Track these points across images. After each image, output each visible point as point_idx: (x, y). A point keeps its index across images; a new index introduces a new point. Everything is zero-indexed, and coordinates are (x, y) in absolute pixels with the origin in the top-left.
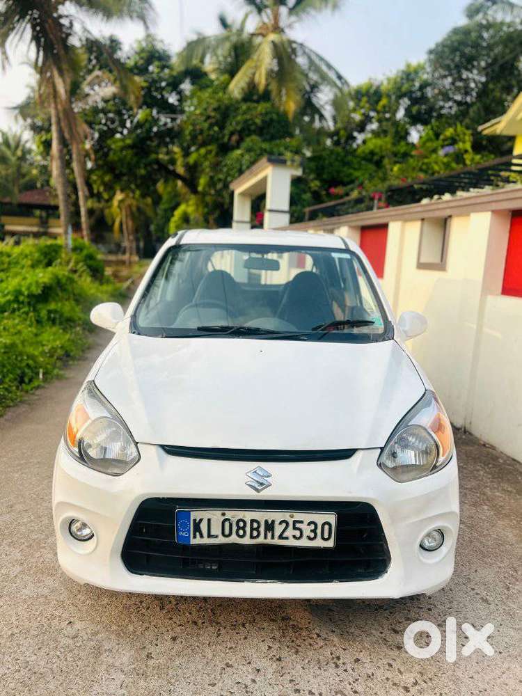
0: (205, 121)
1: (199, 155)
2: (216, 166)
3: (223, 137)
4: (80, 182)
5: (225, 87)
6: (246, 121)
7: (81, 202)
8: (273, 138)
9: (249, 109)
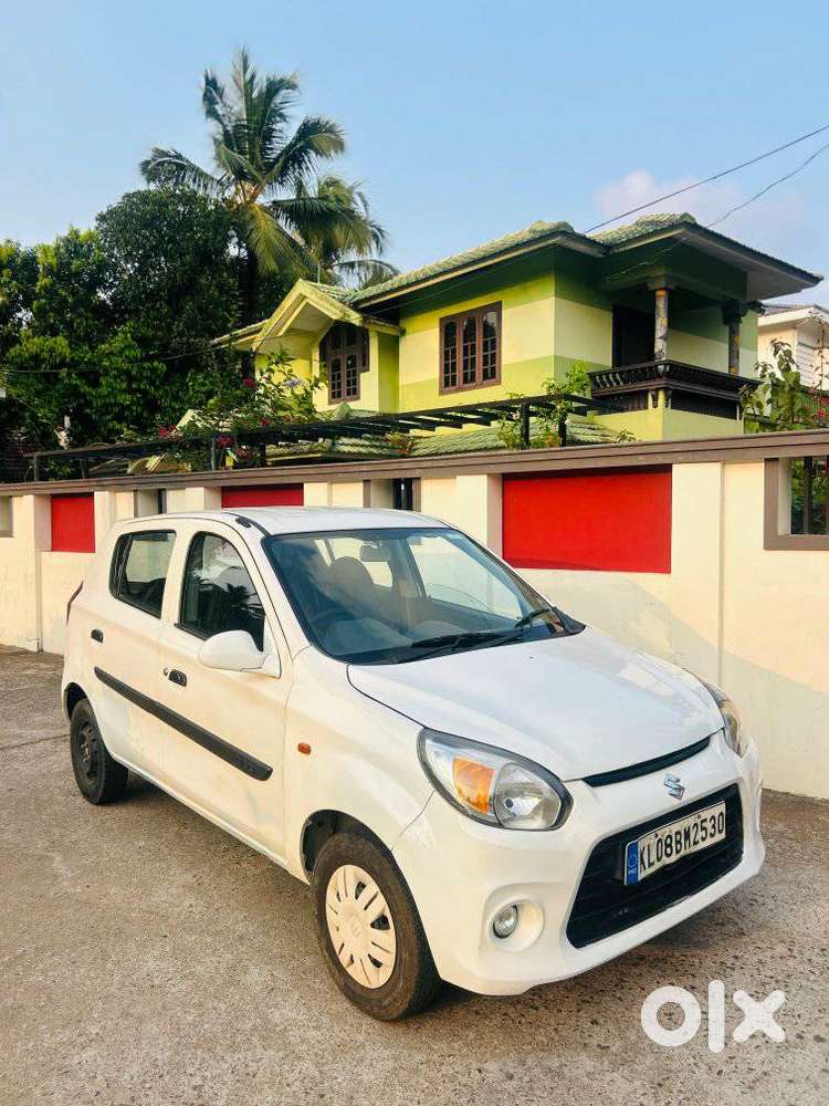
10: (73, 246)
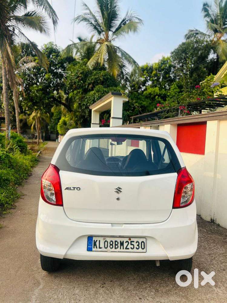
0: (77, 78)
1: (74, 94)
2: (82, 99)
3: (85, 86)
4: (16, 106)
5: (85, 64)
6: (95, 79)
7: (16, 115)
8: (108, 86)
9: (97, 73)
10: (164, 62)
